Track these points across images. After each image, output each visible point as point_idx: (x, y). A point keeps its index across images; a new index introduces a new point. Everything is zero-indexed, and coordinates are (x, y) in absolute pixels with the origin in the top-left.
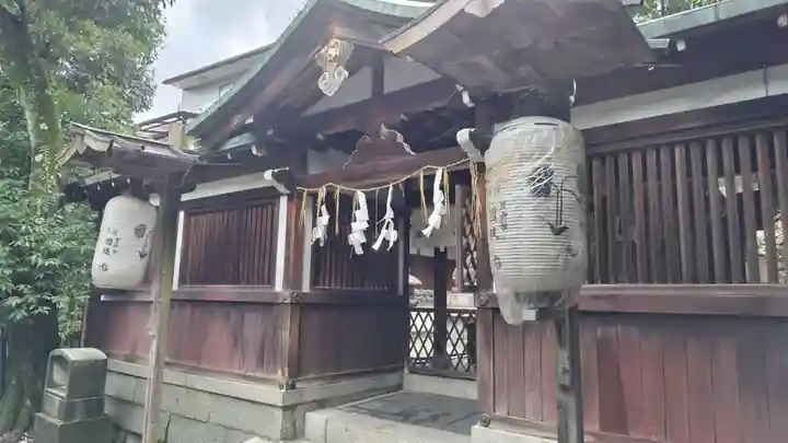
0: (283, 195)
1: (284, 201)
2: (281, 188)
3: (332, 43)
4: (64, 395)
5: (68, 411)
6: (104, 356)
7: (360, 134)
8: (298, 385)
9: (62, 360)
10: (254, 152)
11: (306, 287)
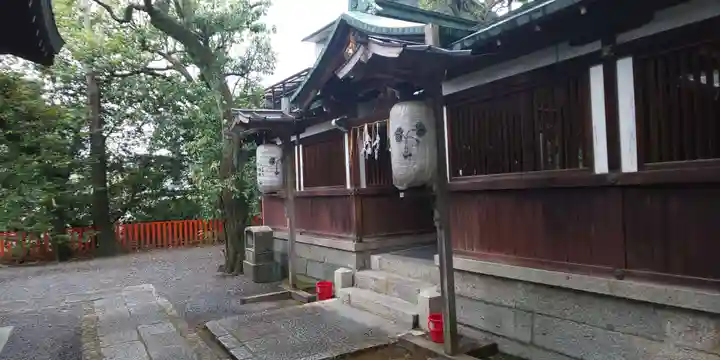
0: (344, 132)
2: (342, 129)
4: (253, 250)
5: (257, 258)
6: (270, 229)
8: (365, 240)
9: (249, 232)
10: (325, 110)
11: (364, 185)
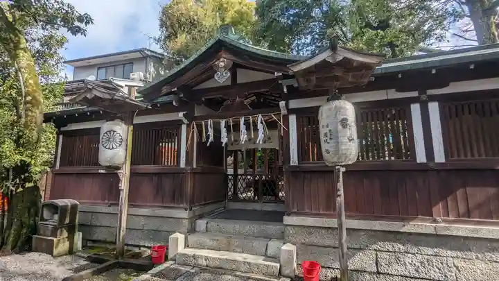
0: (184, 123)
1: (184, 128)
2: (185, 121)
3: (222, 60)
7: (225, 100)
10: (174, 104)
11: (195, 166)
